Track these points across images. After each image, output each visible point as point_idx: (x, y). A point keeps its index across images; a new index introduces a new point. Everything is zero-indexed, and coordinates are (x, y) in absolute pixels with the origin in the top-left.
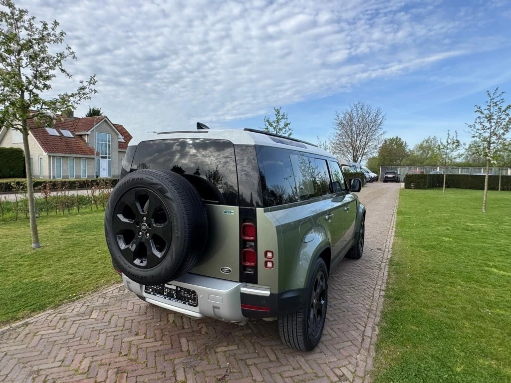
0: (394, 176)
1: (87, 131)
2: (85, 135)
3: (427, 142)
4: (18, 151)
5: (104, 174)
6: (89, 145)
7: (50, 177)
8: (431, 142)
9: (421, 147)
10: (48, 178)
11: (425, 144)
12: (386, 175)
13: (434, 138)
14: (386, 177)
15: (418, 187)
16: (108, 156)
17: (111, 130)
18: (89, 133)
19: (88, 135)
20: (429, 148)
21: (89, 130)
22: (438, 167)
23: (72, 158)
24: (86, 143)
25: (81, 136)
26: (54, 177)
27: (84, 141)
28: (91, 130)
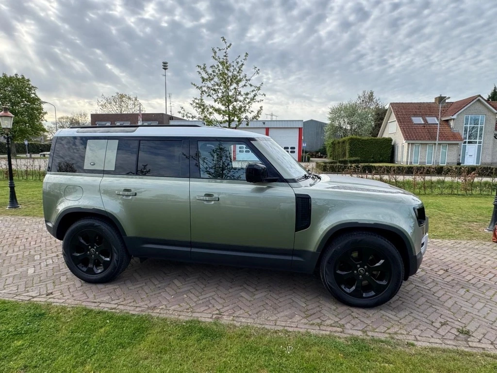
1: (452, 116)
2: (451, 119)
4: (388, 140)
5: (470, 161)
6: (454, 129)
7: (407, 162)
10: (405, 164)
16: (478, 140)
17: (486, 110)
18: (455, 117)
19: (454, 119)
21: (455, 114)
23: (432, 145)
24: (451, 128)
25: (447, 121)
26: (411, 163)
27: (449, 126)
28: (457, 114)
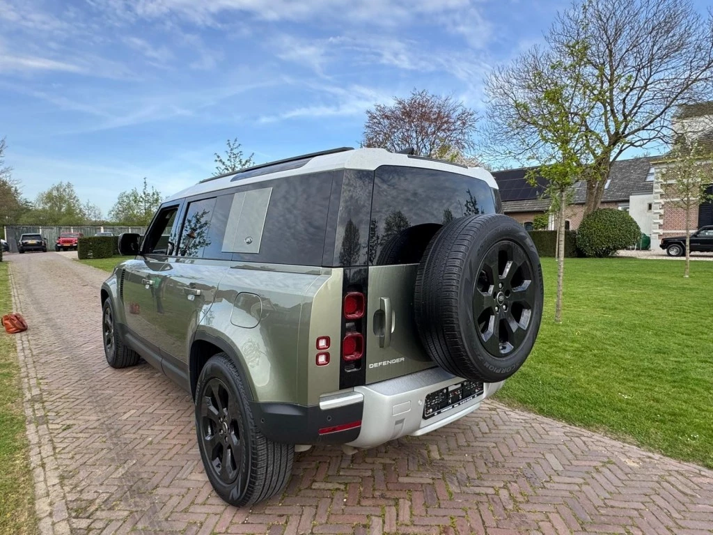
0: (39, 241)
3: (58, 190)
8: (64, 190)
9: (49, 198)
11: (55, 193)
12: (24, 241)
13: (69, 185)
14: (25, 244)
15: (99, 255)
20: (61, 199)
22: (102, 227)
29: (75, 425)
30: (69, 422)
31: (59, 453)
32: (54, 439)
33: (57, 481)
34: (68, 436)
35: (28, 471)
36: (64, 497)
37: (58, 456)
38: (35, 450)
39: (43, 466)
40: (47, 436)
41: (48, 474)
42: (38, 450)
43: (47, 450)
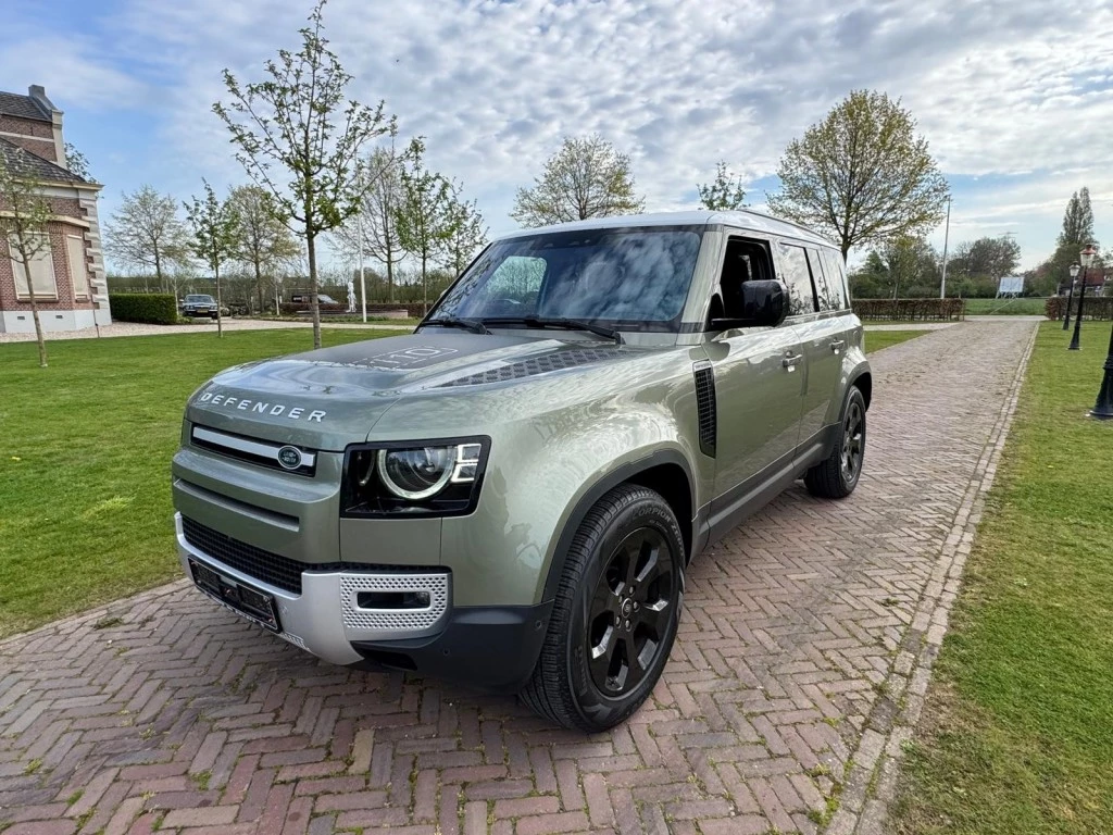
29: (878, 602)
30: (881, 610)
31: (923, 578)
32: (917, 599)
33: (942, 557)
34: (898, 591)
35: (968, 579)
36: (945, 544)
37: (926, 576)
38: (947, 599)
39: (947, 577)
40: (924, 607)
41: (947, 566)
42: (943, 597)
43: (934, 590)
